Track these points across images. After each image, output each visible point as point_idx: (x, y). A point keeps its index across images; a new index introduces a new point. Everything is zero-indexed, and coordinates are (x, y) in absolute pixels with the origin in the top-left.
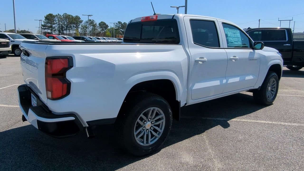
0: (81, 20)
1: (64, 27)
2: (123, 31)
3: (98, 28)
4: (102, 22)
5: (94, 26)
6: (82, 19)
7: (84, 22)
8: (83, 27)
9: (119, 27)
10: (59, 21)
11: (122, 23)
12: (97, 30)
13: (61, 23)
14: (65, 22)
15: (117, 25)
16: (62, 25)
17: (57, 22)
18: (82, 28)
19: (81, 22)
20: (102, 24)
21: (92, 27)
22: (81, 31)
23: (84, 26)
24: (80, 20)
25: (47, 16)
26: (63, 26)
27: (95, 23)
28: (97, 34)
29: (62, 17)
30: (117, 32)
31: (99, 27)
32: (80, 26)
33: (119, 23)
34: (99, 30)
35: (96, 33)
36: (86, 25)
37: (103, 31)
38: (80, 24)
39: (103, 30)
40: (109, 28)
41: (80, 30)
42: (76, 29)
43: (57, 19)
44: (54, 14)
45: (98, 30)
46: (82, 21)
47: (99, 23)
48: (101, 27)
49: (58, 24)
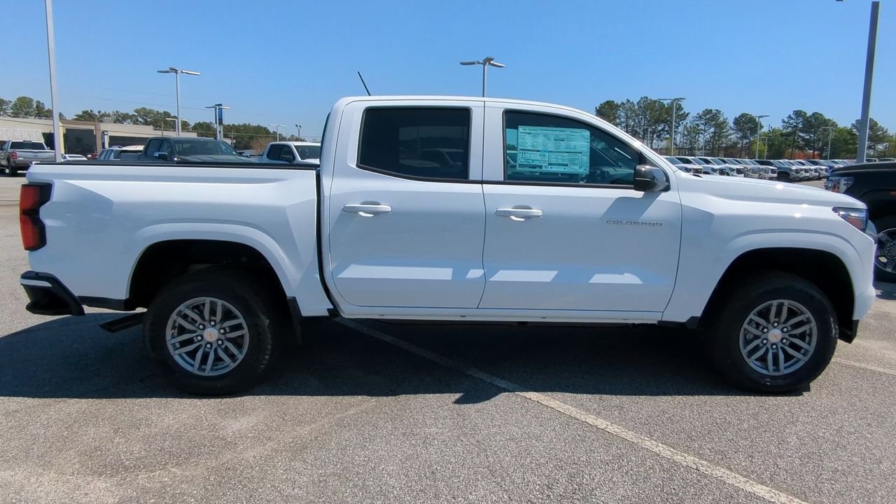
0: (685, 112)
1: (639, 133)
2: (807, 137)
3: (731, 132)
4: (743, 115)
5: (720, 126)
6: (686, 110)
7: (691, 118)
8: (688, 131)
9: (796, 127)
10: (628, 118)
11: (808, 115)
12: (727, 136)
13: (633, 123)
14: (642, 119)
15: (791, 121)
16: (633, 127)
17: (623, 120)
18: (686, 133)
19: (684, 116)
20: (743, 122)
21: (712, 130)
22: (680, 142)
23: (690, 127)
24: (682, 112)
25: (602, 106)
26: (636, 131)
27: (721, 119)
28: (726, 148)
29: (636, 107)
30: (788, 142)
31: (733, 129)
32: (680, 129)
33: (798, 114)
34: (732, 136)
35: (724, 145)
36: (698, 125)
37: (745, 141)
38: (681, 123)
39: (744, 137)
40: (765, 130)
41: (679, 138)
42: (668, 136)
43: (622, 114)
44: (618, 101)
45: (729, 137)
46: (688, 114)
47: (736, 119)
48: (741, 130)
49: (624, 125)
